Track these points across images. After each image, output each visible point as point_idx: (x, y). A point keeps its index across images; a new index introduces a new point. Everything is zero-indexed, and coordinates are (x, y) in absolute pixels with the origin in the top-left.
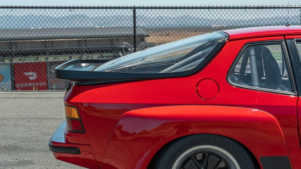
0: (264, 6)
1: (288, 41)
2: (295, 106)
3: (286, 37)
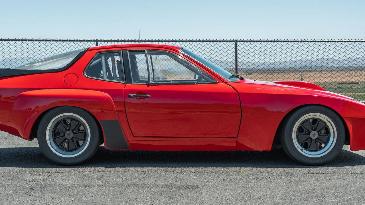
0: (205, 39)
1: (124, 51)
2: (123, 90)
3: (123, 48)
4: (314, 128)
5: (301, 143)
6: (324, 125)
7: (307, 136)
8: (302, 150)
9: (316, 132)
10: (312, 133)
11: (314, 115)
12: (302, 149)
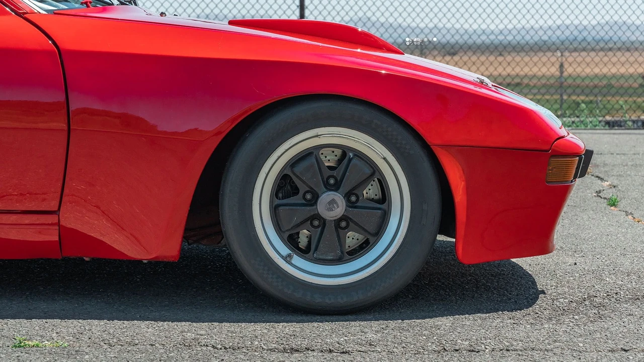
4: (332, 181)
5: (287, 234)
6: (368, 171)
7: (307, 211)
8: (288, 259)
9: (338, 198)
10: (326, 197)
11: (332, 135)
12: (289, 256)
